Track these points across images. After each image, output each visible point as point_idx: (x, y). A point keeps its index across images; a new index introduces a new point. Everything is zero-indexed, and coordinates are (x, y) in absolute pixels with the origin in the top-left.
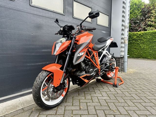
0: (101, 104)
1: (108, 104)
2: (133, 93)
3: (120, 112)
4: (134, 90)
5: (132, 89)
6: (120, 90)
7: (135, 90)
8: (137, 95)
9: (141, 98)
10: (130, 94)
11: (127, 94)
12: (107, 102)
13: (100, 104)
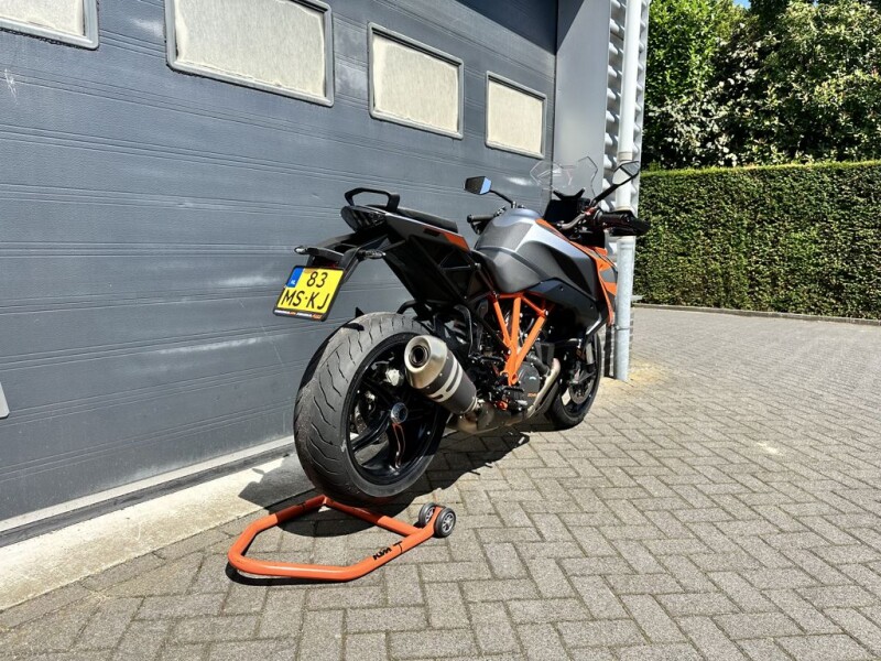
0: (502, 521)
1: (533, 522)
2: (646, 471)
3: (581, 548)
4: (653, 461)
5: (643, 454)
6: (588, 459)
7: (656, 459)
8: (663, 482)
9: (679, 491)
10: (631, 477)
11: (619, 478)
12: (529, 511)
13: (498, 522)
